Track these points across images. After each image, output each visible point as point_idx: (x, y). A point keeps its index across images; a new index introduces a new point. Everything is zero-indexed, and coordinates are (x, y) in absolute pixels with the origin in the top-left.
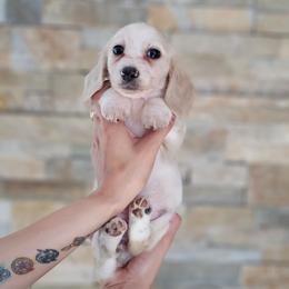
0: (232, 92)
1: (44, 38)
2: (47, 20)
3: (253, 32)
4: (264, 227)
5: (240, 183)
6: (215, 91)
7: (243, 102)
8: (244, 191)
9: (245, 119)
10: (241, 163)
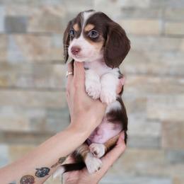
0: (150, 73)
1: (28, 41)
2: (30, 29)
3: (163, 35)
4: (173, 163)
5: (156, 134)
6: (139, 73)
7: (157, 80)
8: (159, 139)
9: (158, 92)
10: (157, 120)
